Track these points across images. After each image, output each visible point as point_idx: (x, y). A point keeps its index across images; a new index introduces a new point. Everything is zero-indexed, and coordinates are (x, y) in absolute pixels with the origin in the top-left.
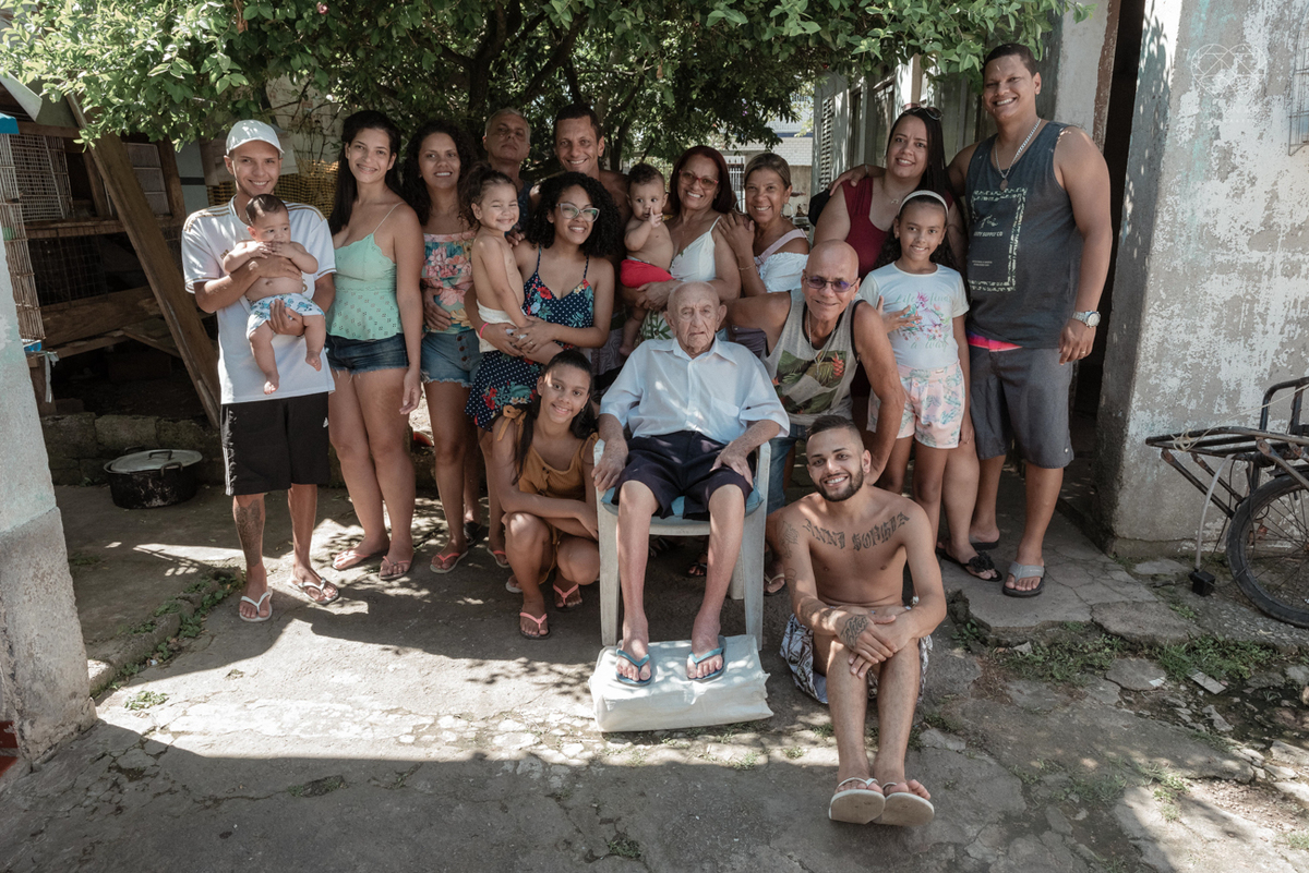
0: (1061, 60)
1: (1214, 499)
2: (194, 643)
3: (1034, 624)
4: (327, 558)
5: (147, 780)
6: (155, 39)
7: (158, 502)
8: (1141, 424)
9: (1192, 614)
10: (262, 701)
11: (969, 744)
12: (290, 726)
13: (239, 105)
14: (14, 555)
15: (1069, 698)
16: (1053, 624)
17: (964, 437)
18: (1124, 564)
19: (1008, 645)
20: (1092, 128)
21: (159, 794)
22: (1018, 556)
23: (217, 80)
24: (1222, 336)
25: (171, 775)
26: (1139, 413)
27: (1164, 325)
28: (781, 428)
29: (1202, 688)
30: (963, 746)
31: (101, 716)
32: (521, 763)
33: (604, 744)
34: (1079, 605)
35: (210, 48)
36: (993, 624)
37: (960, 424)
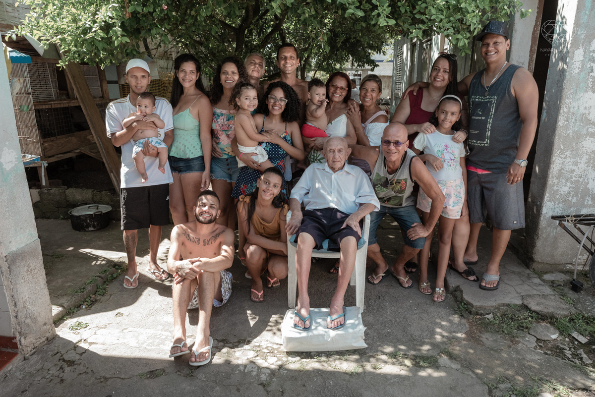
0: (514, 32)
1: (584, 246)
2: (103, 298)
3: (494, 304)
4: (165, 258)
5: (76, 366)
6: (89, 21)
7: (92, 229)
8: (549, 208)
9: (571, 301)
10: (130, 329)
11: (462, 366)
12: (142, 342)
13: (128, 51)
14: (17, 261)
15: (511, 343)
16: (504, 305)
17: (464, 214)
18: (538, 274)
19: (481, 314)
20: (528, 65)
21: (81, 374)
22: (487, 270)
23: (115, 40)
24: (591, 167)
25: (87, 364)
26: (548, 203)
27: (562, 161)
28: (375, 207)
29: (577, 340)
30: (459, 367)
31: (58, 333)
32: (248, 366)
33: (287, 358)
34: (517, 295)
35: (114, 25)
36: (474, 304)
37: (461, 207)
